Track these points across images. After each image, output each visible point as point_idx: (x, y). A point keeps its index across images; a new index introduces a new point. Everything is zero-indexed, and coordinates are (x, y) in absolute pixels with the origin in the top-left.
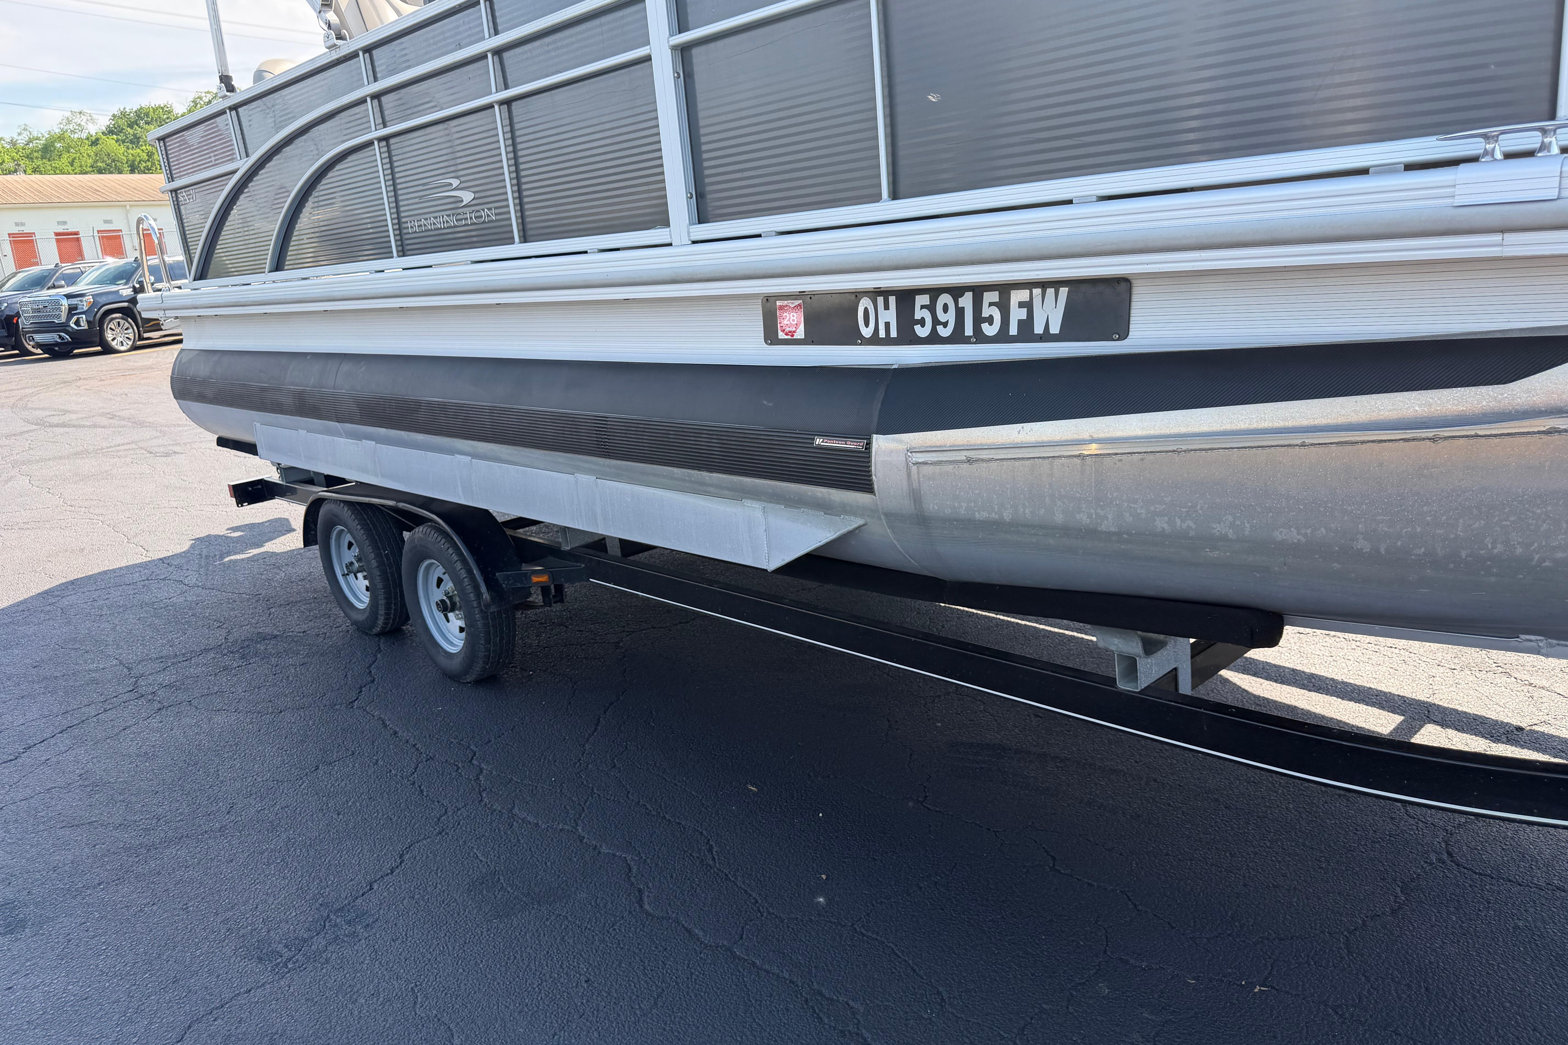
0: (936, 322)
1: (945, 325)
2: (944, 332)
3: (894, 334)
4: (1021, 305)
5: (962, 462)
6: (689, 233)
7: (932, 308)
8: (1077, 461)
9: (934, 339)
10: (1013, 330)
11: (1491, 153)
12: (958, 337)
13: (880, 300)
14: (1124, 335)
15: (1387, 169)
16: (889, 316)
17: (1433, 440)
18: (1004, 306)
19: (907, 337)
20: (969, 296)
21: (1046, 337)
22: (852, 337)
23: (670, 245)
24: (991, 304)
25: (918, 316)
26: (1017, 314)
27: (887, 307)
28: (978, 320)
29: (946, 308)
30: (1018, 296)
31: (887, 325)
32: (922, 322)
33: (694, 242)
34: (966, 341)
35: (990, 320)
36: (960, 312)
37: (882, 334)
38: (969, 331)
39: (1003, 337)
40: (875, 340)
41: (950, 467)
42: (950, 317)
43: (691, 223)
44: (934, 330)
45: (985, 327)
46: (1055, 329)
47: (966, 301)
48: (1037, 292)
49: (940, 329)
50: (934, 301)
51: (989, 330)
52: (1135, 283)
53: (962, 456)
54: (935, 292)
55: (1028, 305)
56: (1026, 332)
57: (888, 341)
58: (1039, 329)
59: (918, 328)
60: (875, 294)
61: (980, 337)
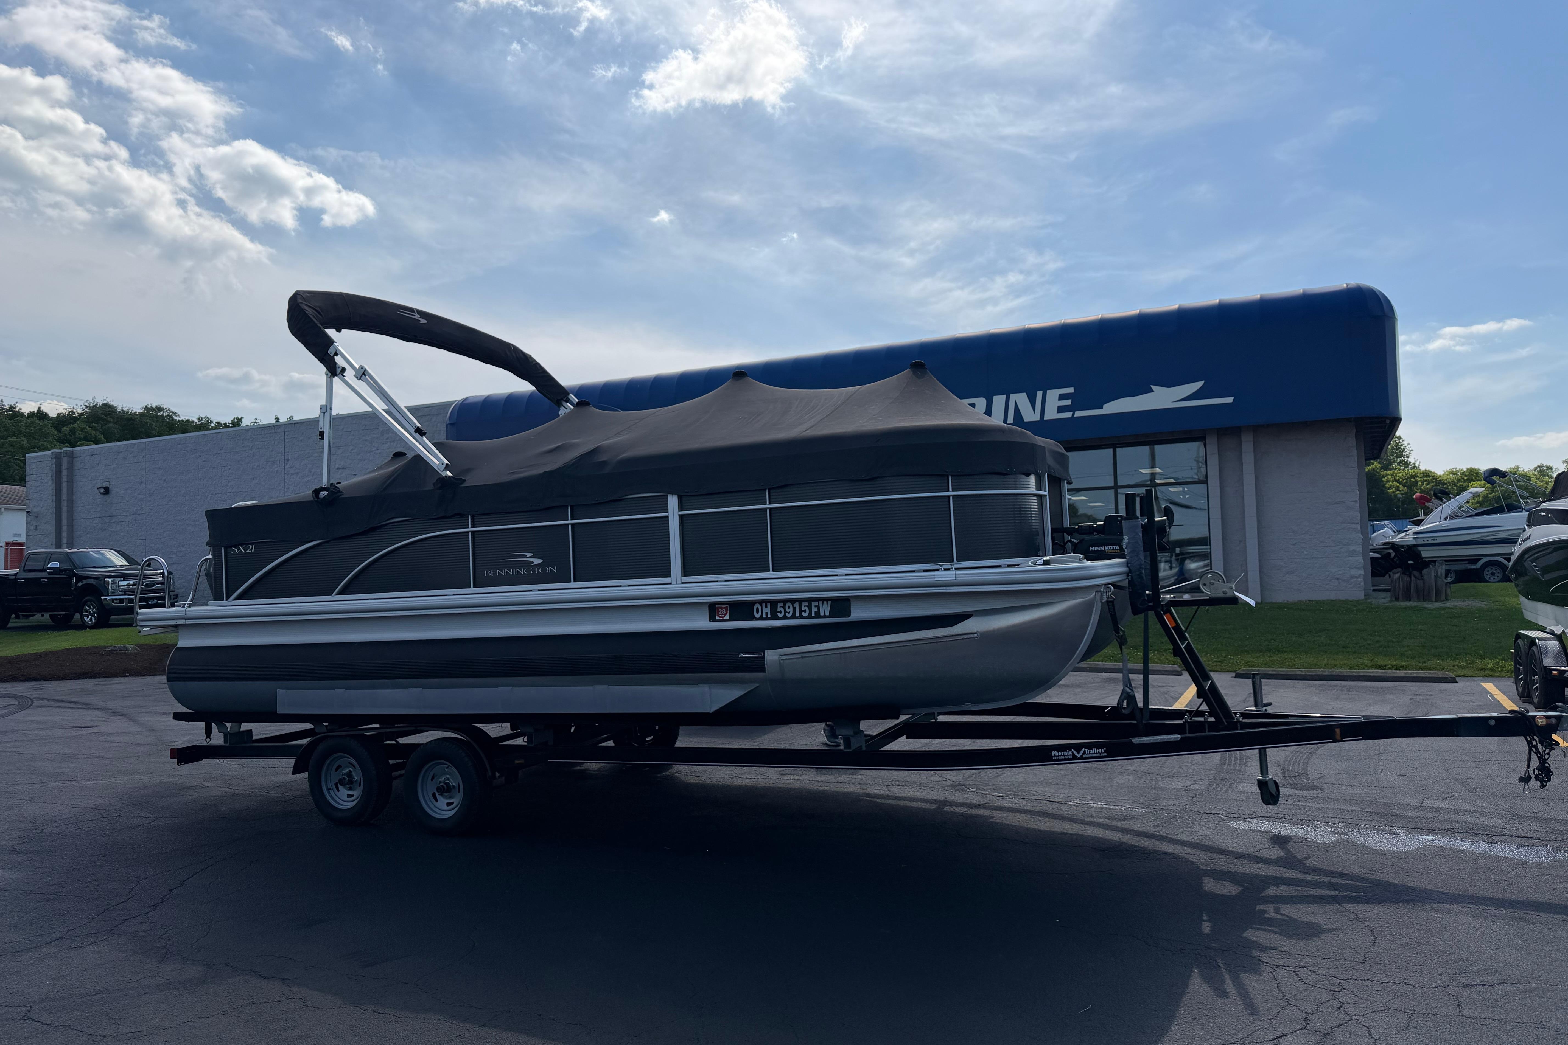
0: (785, 612)
1: (789, 613)
2: (788, 615)
3: (769, 616)
4: (816, 606)
5: (800, 658)
6: (681, 580)
7: (784, 607)
8: (839, 655)
9: (785, 618)
10: (813, 615)
11: (952, 568)
12: (794, 617)
13: (764, 605)
14: (849, 616)
15: (919, 571)
16: (767, 610)
17: (937, 642)
18: (810, 607)
19: (774, 617)
20: (797, 603)
21: (825, 616)
22: (752, 618)
23: (671, 584)
24: (805, 606)
25: (778, 610)
26: (814, 610)
27: (766, 607)
28: (801, 611)
29: (789, 607)
30: (814, 604)
31: (767, 613)
32: (780, 612)
33: (683, 583)
34: (797, 618)
35: (805, 611)
36: (794, 609)
37: (764, 616)
38: (798, 615)
39: (810, 617)
40: (761, 618)
41: (795, 660)
42: (791, 610)
43: (682, 576)
44: (785, 614)
45: (803, 613)
46: (827, 614)
47: (796, 605)
48: (821, 602)
49: (787, 614)
50: (785, 605)
51: (805, 614)
52: (851, 600)
53: (800, 656)
54: (785, 602)
55: (818, 607)
56: (818, 615)
57: (767, 619)
58: (822, 614)
59: (779, 614)
60: (761, 602)
61: (801, 617)
